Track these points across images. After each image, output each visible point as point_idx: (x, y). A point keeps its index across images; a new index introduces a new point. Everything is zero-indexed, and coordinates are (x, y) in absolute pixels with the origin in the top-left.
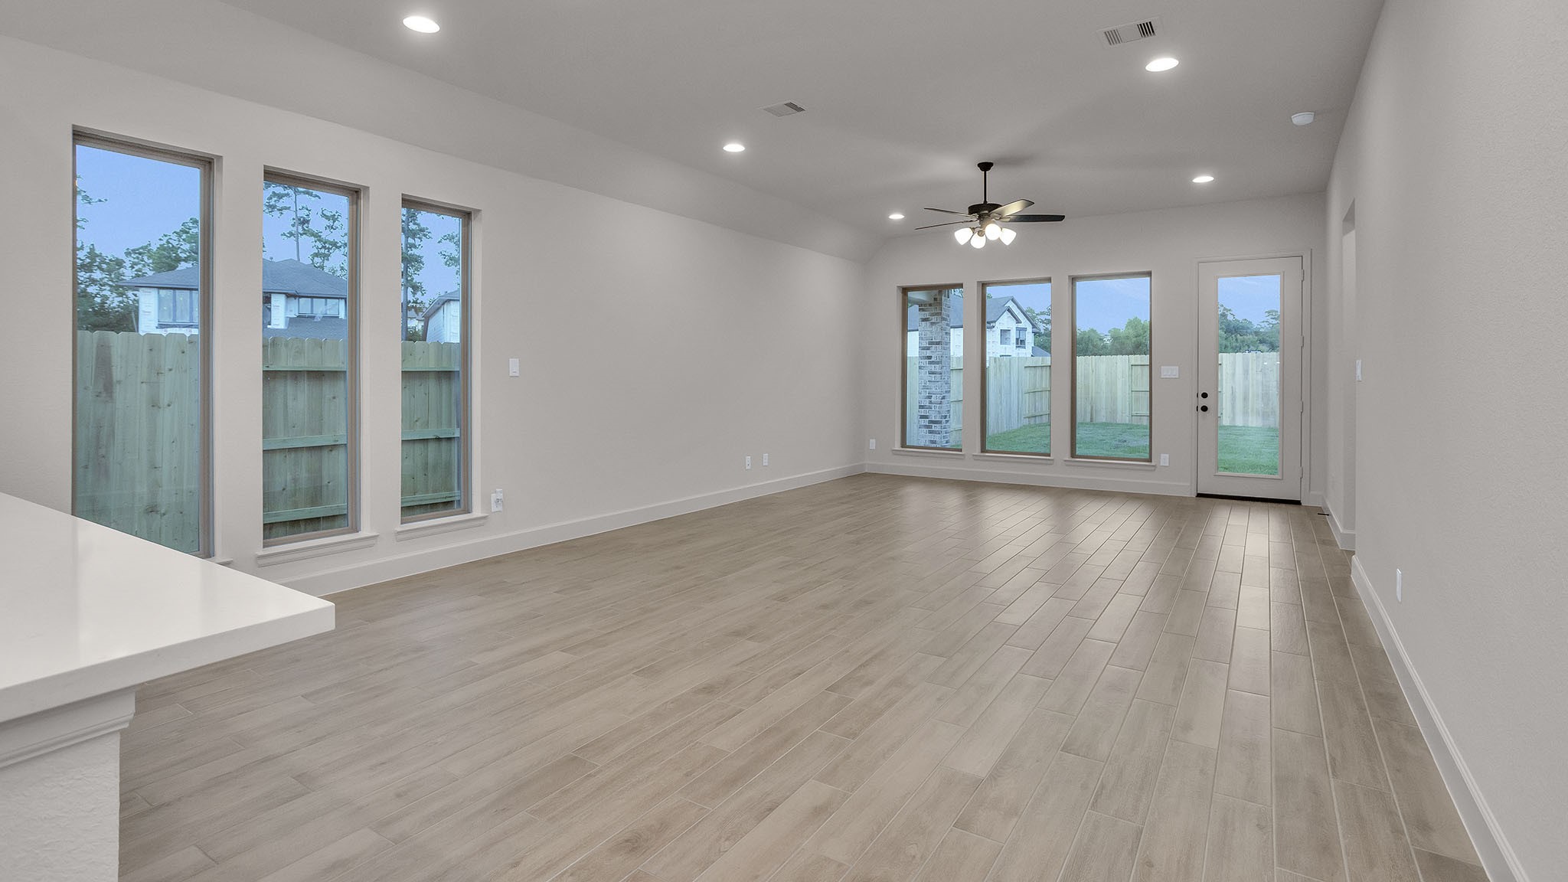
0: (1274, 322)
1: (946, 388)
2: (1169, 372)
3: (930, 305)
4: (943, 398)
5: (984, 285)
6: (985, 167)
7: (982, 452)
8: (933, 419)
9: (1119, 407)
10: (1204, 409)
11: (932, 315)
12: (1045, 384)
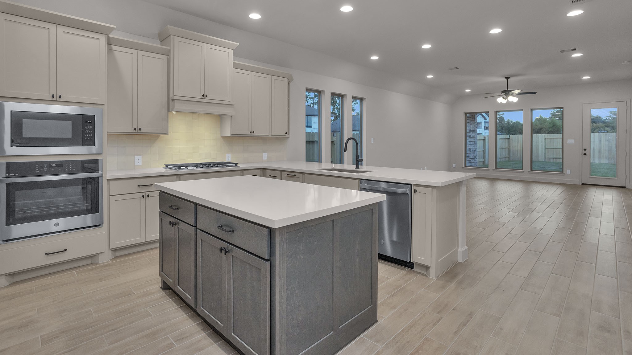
0: (614, 116)
1: (476, 147)
2: (571, 141)
3: (470, 117)
4: (475, 150)
5: (496, 112)
6: (507, 78)
7: (496, 168)
8: (471, 158)
9: (540, 154)
10: (585, 154)
11: (471, 121)
12: (507, 146)
